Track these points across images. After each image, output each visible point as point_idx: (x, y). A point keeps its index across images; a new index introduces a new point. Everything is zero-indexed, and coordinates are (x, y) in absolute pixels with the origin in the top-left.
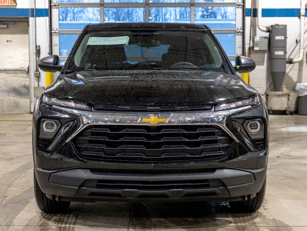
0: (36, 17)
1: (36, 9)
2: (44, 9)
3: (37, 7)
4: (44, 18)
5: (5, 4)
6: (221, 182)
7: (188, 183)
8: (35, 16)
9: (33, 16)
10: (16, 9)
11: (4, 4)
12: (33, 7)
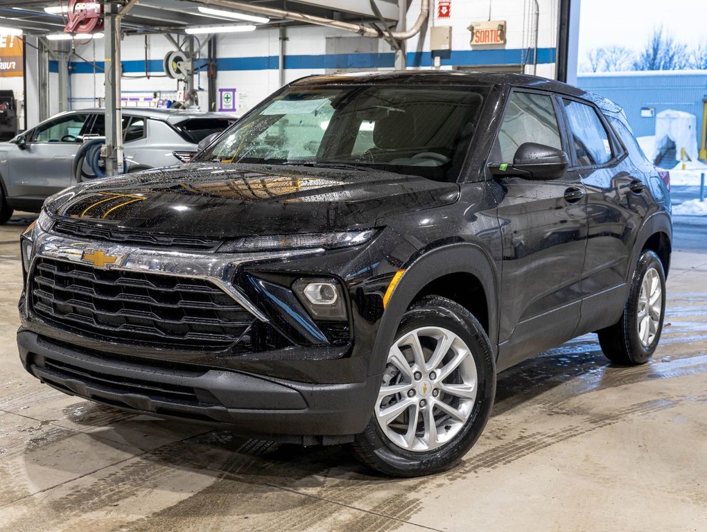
0: (536, 64)
1: (537, 49)
2: (550, 48)
3: (539, 46)
4: (550, 65)
5: (487, 43)
6: (211, 395)
7: (159, 387)
8: (534, 62)
9: (531, 63)
10: (505, 50)
11: (484, 43)
12: (533, 46)
